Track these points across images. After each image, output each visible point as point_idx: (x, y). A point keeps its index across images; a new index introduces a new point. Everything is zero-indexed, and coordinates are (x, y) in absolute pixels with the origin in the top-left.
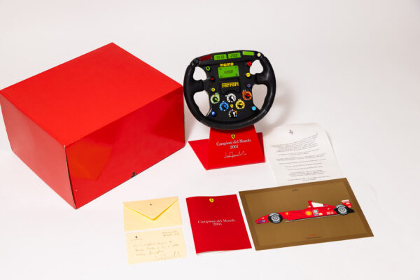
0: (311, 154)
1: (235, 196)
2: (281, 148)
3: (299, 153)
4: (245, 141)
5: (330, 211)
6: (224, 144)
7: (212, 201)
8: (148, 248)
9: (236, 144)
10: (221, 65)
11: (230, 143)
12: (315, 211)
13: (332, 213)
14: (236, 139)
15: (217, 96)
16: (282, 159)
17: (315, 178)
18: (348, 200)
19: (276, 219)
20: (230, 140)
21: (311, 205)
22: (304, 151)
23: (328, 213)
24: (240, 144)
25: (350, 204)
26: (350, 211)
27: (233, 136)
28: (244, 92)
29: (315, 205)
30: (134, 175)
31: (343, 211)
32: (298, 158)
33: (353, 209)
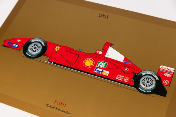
13: (126, 80)
21: (105, 50)
23: (119, 77)
25: (170, 79)
33: (167, 88)
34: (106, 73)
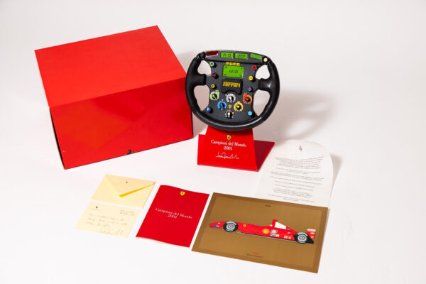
0: (310, 175)
1: (208, 195)
2: (283, 161)
3: (298, 172)
4: (240, 145)
5: (289, 235)
6: (219, 143)
7: (182, 194)
8: (100, 220)
9: (231, 146)
10: (227, 63)
11: (224, 143)
12: (274, 232)
13: (290, 238)
14: (231, 141)
15: (218, 93)
16: (276, 173)
17: (297, 200)
18: (314, 230)
19: (230, 227)
20: (225, 140)
21: (274, 224)
22: (304, 170)
23: (286, 237)
24: (234, 147)
25: (314, 235)
26: (309, 241)
27: (229, 137)
28: (245, 95)
29: (278, 225)
30: (130, 152)
31: (302, 239)
32: (293, 176)
33: (314, 240)
34: (278, 235)
